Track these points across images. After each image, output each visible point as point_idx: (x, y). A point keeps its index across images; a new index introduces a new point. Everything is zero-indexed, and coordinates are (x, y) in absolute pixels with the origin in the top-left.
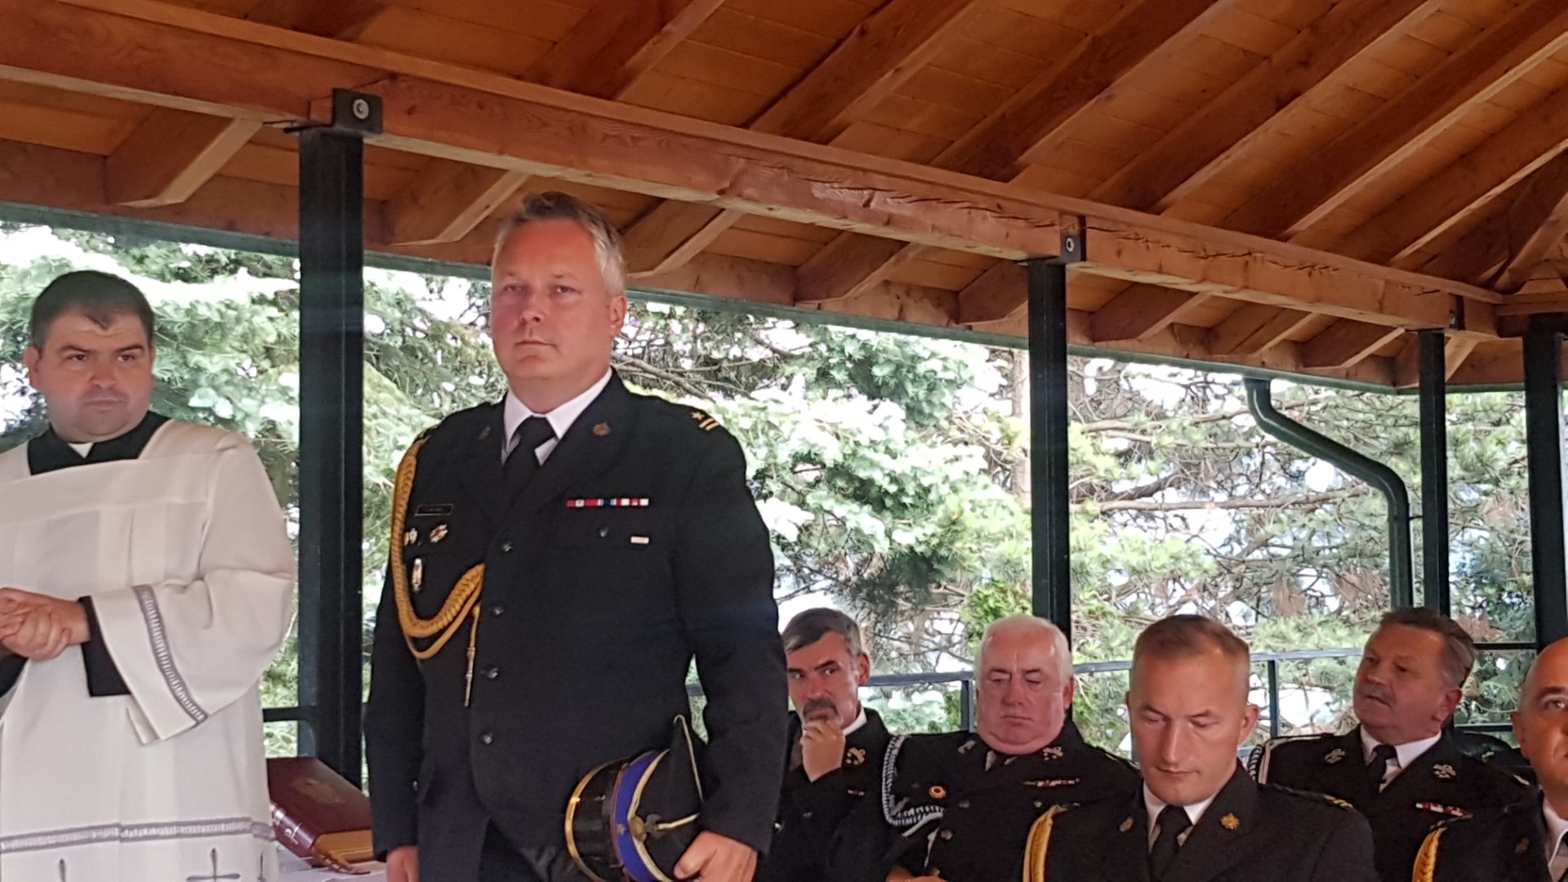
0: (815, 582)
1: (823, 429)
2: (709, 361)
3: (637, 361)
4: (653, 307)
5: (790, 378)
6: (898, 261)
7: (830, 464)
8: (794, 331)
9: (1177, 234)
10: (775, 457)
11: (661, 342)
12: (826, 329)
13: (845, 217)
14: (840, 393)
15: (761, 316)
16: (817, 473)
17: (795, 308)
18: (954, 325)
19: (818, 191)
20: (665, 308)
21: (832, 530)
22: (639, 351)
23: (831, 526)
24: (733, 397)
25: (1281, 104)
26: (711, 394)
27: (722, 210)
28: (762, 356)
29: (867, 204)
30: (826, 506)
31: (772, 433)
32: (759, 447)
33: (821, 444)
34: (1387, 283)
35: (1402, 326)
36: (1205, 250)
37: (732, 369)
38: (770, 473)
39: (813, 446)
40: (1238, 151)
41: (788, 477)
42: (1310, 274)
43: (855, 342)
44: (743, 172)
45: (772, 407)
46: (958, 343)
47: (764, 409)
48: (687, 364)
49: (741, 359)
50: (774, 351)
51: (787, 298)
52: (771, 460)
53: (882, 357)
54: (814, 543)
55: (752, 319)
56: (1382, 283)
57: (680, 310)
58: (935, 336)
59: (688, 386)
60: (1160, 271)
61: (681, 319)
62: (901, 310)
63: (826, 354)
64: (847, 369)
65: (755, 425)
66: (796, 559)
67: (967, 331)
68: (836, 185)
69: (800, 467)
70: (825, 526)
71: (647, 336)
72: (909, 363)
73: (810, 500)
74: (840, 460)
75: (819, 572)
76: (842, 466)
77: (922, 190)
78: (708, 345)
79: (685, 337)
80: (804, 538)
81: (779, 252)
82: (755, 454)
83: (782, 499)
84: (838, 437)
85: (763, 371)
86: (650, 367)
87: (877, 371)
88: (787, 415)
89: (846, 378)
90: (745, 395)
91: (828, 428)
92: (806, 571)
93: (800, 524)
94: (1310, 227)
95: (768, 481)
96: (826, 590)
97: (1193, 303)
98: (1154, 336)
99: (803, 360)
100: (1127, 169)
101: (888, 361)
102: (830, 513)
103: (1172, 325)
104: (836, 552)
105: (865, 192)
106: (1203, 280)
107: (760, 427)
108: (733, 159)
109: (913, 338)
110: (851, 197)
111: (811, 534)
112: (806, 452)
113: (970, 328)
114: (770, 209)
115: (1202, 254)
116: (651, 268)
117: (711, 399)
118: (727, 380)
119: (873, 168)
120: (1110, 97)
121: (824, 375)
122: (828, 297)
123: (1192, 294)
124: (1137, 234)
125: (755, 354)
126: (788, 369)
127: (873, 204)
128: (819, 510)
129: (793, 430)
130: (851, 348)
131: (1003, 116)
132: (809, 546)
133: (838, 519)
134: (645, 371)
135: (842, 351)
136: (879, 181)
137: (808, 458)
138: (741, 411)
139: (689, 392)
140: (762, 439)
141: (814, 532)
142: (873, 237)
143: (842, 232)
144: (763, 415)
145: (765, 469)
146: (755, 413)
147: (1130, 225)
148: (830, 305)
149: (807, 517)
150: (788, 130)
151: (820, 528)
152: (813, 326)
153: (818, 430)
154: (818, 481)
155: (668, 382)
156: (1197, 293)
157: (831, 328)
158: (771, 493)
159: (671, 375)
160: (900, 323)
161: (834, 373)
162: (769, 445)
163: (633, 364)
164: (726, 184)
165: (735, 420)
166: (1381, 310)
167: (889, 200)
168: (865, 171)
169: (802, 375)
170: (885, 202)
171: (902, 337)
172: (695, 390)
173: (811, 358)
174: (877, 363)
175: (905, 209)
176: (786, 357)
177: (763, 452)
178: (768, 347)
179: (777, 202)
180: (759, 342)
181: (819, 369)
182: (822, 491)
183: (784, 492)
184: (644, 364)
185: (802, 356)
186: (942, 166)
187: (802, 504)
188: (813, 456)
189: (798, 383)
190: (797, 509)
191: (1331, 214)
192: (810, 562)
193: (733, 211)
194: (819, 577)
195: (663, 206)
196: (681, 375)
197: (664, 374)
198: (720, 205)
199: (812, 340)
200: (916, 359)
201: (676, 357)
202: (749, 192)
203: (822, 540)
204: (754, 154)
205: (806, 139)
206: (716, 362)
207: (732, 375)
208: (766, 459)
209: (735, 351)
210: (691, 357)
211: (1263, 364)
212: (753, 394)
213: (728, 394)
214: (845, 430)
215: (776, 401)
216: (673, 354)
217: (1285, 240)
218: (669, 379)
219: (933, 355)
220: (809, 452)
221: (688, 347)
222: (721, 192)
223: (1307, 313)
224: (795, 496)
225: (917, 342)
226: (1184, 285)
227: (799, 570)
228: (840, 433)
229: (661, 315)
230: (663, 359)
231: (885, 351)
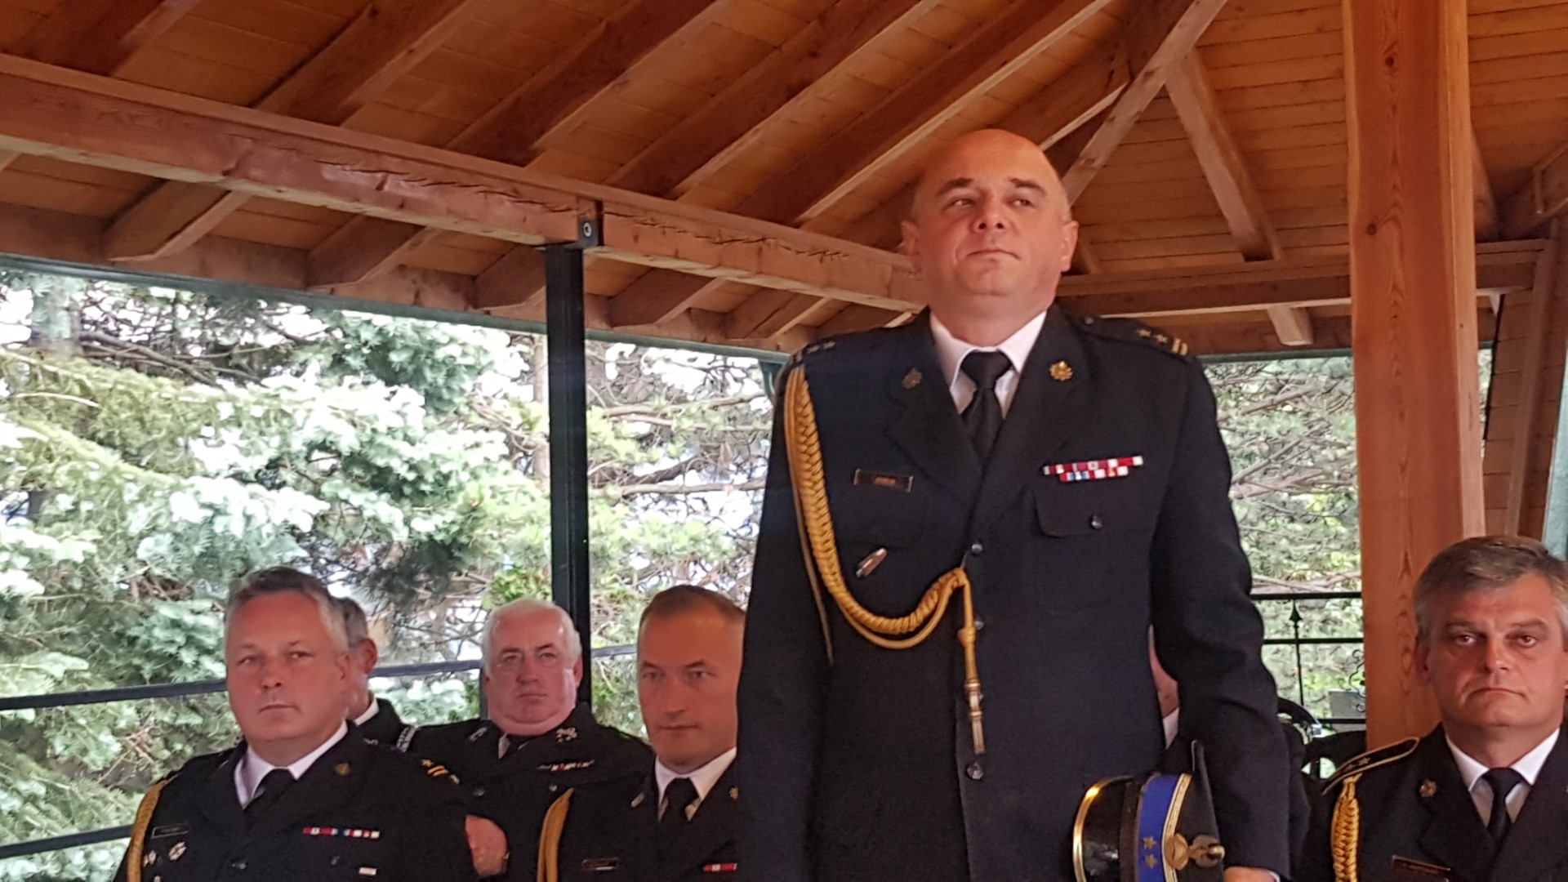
0: (333, 573)
1: (338, 416)
2: (218, 348)
3: (142, 348)
4: (156, 291)
5: (304, 364)
6: (414, 245)
7: (345, 451)
8: (307, 316)
9: (693, 220)
10: (289, 445)
11: (168, 327)
12: (341, 316)
13: (357, 200)
14: (358, 380)
15: (273, 301)
16: (334, 461)
17: (309, 293)
18: (471, 310)
19: (329, 173)
20: (170, 293)
21: (349, 520)
22: (145, 337)
23: (349, 515)
24: (244, 385)
25: (792, 93)
26: (219, 381)
27: (228, 192)
28: (276, 343)
29: (380, 187)
30: (343, 494)
31: (285, 422)
32: (272, 435)
33: (336, 431)
34: (895, 269)
35: (909, 310)
36: (720, 236)
37: (243, 355)
38: (282, 462)
39: (329, 433)
40: (751, 139)
41: (302, 465)
42: (821, 261)
43: (371, 327)
44: (250, 153)
45: (285, 394)
46: (478, 328)
47: (277, 396)
48: (196, 351)
49: (252, 346)
50: (288, 337)
51: (299, 282)
52: (284, 449)
53: (399, 343)
54: (331, 533)
55: (264, 305)
56: (890, 269)
57: (186, 296)
58: (453, 321)
59: (196, 373)
60: (676, 256)
61: (188, 306)
62: (417, 295)
63: (343, 340)
64: (363, 355)
65: (268, 411)
66: (312, 549)
67: (487, 317)
68: (347, 168)
69: (316, 455)
70: (342, 516)
71: (153, 322)
72: (427, 348)
73: (326, 488)
74: (357, 448)
75: (337, 562)
76: (359, 454)
77: (436, 173)
78: (219, 331)
79: (192, 323)
80: (320, 528)
81: (288, 233)
82: (267, 443)
83: (296, 488)
84: (354, 425)
85: (275, 358)
86: (156, 355)
87: (394, 357)
88: (300, 403)
89: (363, 364)
90: (257, 382)
91: (343, 414)
92: (323, 561)
93: (315, 512)
94: (823, 213)
95: (282, 471)
96: (346, 581)
97: (709, 288)
98: (672, 320)
99: (317, 347)
100: (641, 156)
101: (406, 347)
102: (346, 502)
103: (689, 310)
104: (354, 542)
105: (379, 175)
106: (719, 265)
107: (272, 415)
108: (238, 139)
109: (430, 324)
110: (362, 180)
111: (327, 525)
112: (320, 441)
113: (488, 313)
114: (280, 191)
115: (718, 240)
116: (152, 252)
117: (220, 387)
118: (238, 367)
119: (387, 151)
120: (625, 83)
121: (339, 363)
122: (341, 282)
123: (709, 279)
124: (652, 219)
125: (268, 340)
126: (301, 356)
127: (386, 188)
128: (335, 499)
129: (307, 418)
130: (367, 334)
131: (518, 100)
132: (326, 537)
133: (355, 509)
134: (150, 358)
135: (358, 337)
136: (392, 164)
137: (323, 447)
138: (254, 399)
139: (197, 379)
140: (274, 428)
141: (331, 522)
142: (389, 222)
143: (354, 215)
144: (275, 402)
145: (279, 458)
146: (267, 401)
147: (646, 211)
148: (344, 290)
149: (323, 506)
150: (297, 110)
151: (336, 517)
152: (328, 311)
153: (334, 417)
154: (333, 469)
155: (176, 370)
156: (712, 279)
157: (346, 313)
158: (284, 484)
159: (178, 363)
160: (416, 308)
161: (349, 359)
162: (282, 433)
163: (136, 351)
164: (231, 165)
165: (245, 409)
166: (889, 296)
167: (403, 184)
168: (378, 153)
169: (317, 362)
170: (398, 186)
171: (420, 323)
172: (205, 378)
173: (325, 344)
174: (393, 349)
175: (419, 193)
176: (300, 343)
177: (276, 441)
178: (281, 333)
179: (289, 185)
180: (271, 328)
181: (334, 356)
182: (338, 479)
183: (298, 481)
184: (148, 350)
185: (316, 342)
186: (455, 149)
187: (317, 494)
188: (328, 444)
189: (314, 367)
190: (311, 498)
191: (840, 201)
192: (327, 553)
193: (238, 192)
194: (337, 568)
195: (164, 188)
196: (189, 362)
197: (171, 361)
198: (227, 186)
199: (327, 326)
200: (434, 344)
201: (184, 344)
202: (255, 173)
203: (339, 529)
204: (262, 135)
205: (317, 120)
206: (226, 349)
207: (244, 362)
208: (279, 448)
209: (248, 338)
210: (200, 344)
211: (778, 348)
212: (265, 381)
213: (240, 382)
214: (361, 418)
215: (289, 389)
216: (181, 340)
217: (797, 226)
218: (176, 366)
219: (452, 340)
220: (324, 441)
221: (197, 333)
222: (226, 173)
223: (820, 298)
224: (310, 486)
225: (435, 327)
226: (700, 270)
227: (316, 561)
228: (356, 420)
229: (166, 300)
230: (170, 346)
231: (402, 337)
